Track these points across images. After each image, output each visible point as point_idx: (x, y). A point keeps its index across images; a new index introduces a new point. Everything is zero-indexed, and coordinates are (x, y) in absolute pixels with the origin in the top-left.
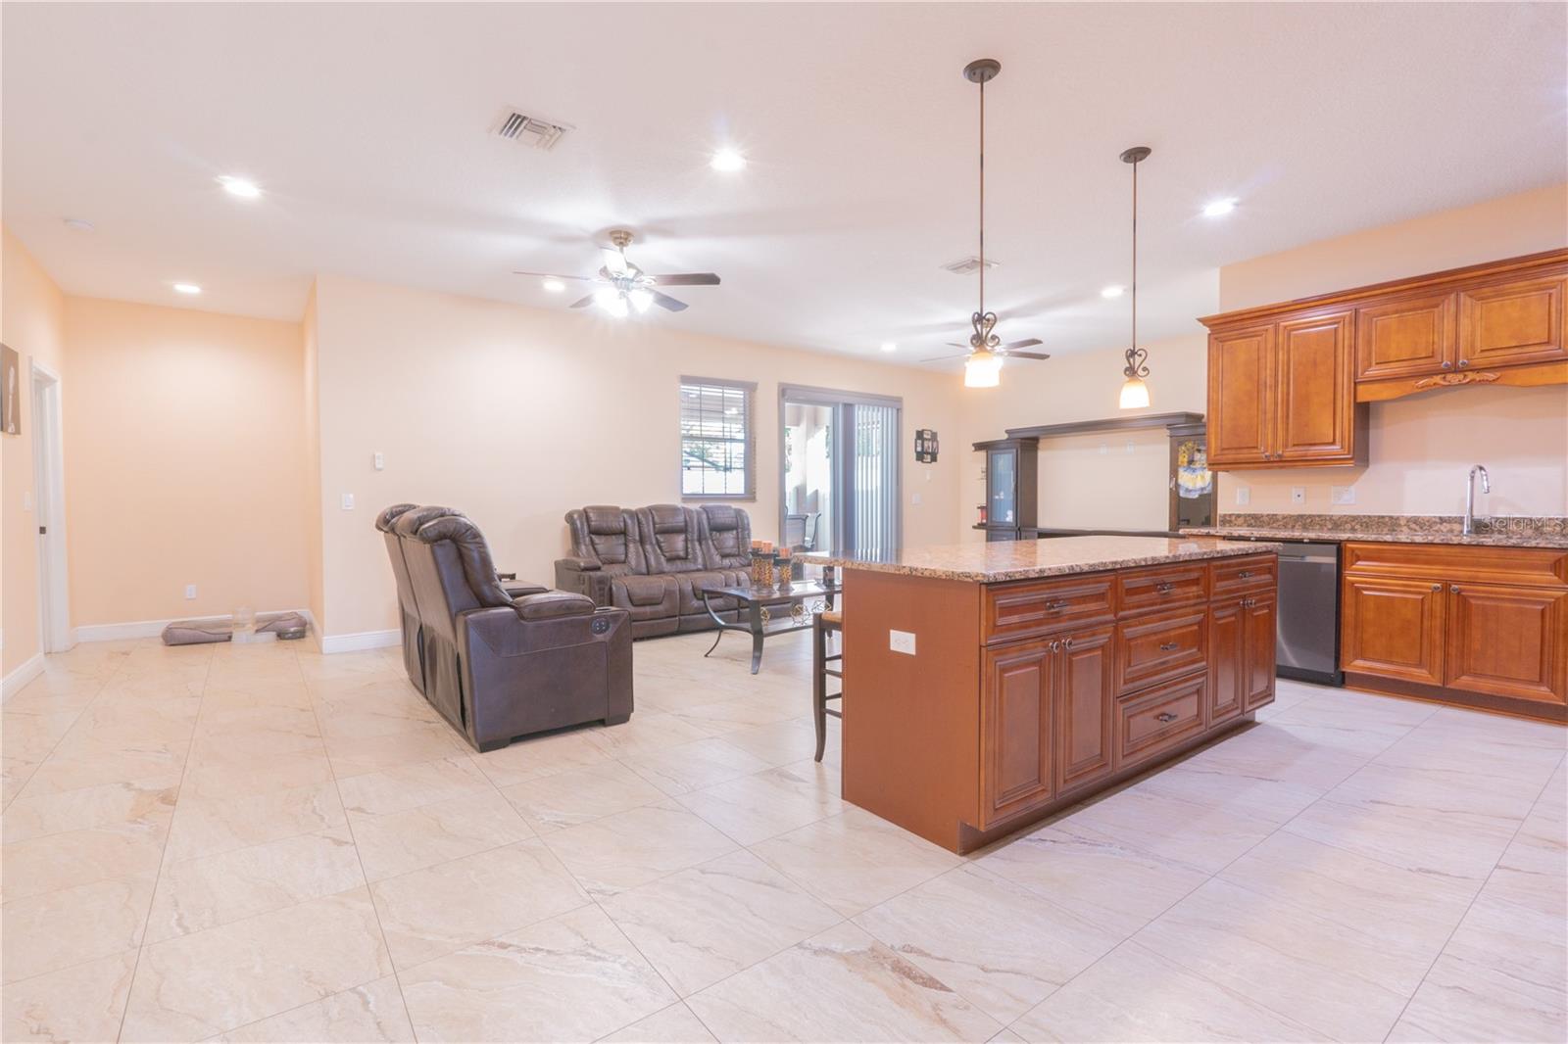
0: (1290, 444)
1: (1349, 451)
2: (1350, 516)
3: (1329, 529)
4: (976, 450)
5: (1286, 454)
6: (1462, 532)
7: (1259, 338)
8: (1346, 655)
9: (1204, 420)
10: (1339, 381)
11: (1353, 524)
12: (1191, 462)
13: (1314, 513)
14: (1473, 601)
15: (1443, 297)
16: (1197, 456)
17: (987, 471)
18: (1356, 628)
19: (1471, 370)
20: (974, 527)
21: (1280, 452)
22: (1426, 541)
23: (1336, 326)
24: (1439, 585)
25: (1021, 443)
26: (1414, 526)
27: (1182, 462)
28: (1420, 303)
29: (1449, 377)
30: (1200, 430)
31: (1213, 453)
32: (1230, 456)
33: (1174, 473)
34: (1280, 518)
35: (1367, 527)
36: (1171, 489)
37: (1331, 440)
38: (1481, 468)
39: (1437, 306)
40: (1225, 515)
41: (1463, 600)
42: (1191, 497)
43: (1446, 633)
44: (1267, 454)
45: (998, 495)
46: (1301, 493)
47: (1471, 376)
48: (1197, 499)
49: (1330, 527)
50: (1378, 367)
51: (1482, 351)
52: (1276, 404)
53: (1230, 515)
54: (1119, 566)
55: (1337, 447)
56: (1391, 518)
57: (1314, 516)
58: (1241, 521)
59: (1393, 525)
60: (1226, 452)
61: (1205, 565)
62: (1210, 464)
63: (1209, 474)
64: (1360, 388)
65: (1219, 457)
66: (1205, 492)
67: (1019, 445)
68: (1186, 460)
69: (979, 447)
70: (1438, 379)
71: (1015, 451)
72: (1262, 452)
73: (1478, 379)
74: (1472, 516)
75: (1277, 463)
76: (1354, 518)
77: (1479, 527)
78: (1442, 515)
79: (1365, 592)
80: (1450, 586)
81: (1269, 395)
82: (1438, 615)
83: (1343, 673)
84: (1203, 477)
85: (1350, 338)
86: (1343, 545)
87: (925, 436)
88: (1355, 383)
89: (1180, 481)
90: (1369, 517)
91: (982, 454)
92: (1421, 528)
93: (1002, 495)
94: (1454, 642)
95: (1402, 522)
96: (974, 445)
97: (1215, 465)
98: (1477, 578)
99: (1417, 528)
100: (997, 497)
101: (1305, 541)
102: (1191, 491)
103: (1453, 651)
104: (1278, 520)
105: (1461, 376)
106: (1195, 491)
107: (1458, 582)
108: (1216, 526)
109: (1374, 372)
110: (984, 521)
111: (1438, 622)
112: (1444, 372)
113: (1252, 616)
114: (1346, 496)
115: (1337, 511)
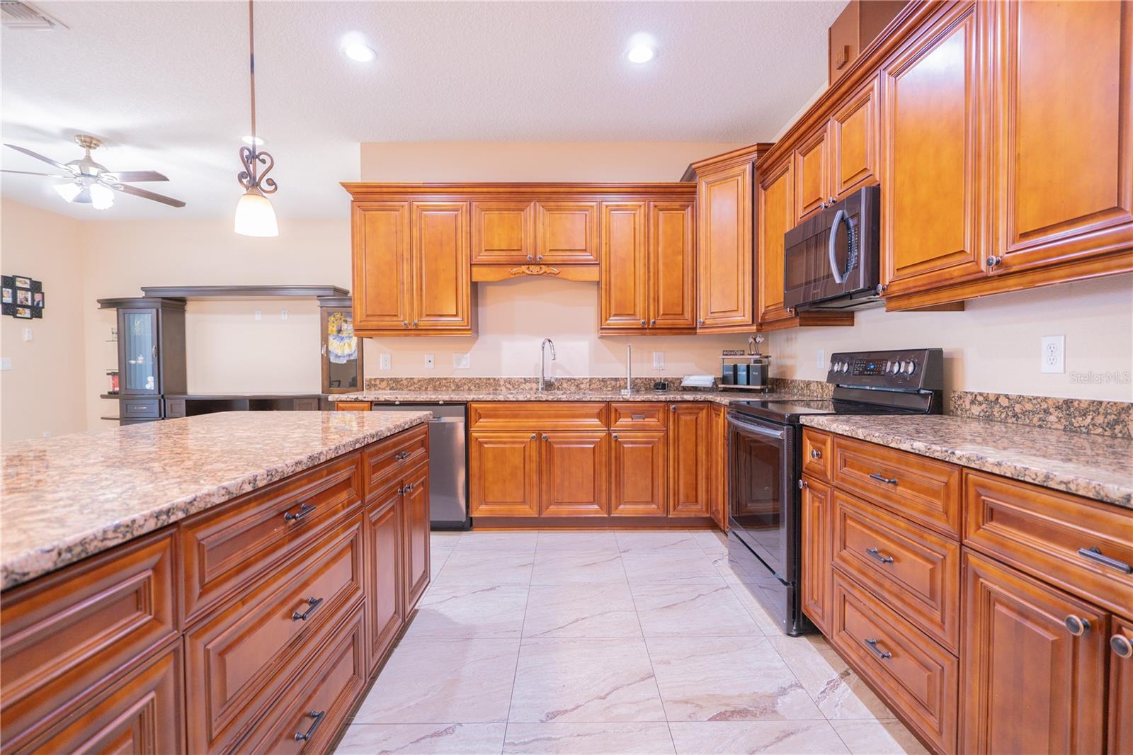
0: (424, 314)
1: (468, 323)
2: (467, 379)
3: (453, 390)
4: (102, 307)
5: (421, 323)
6: (538, 389)
7: (397, 213)
8: (474, 504)
9: (350, 295)
10: (460, 261)
11: (470, 385)
12: (339, 331)
13: (441, 377)
14: (555, 446)
15: (527, 204)
16: (345, 326)
17: (118, 333)
18: (480, 479)
19: (544, 264)
20: (103, 397)
21: (416, 321)
22: (525, 399)
23: (456, 213)
24: (534, 435)
25: (162, 303)
26: (508, 386)
27: (332, 331)
28: (512, 205)
29: (532, 267)
30: (347, 303)
31: (358, 318)
32: (374, 323)
33: (325, 340)
34: (416, 381)
35: (479, 388)
36: (322, 355)
37: (455, 313)
38: (550, 341)
39: (522, 210)
40: (370, 380)
41: (549, 444)
42: (340, 363)
43: (540, 473)
44: (406, 322)
45: (135, 359)
46: (432, 359)
47: (544, 268)
48: (345, 364)
49: (453, 388)
50: (486, 253)
51: (550, 250)
52: (412, 277)
53: (375, 379)
54: (181, 515)
55: (459, 319)
56: (494, 379)
57: (441, 379)
58: (384, 384)
59: (496, 385)
60: (371, 318)
61: (357, 455)
62: (356, 330)
63: (354, 340)
64: (474, 269)
65: (363, 323)
66: (352, 358)
67: (160, 305)
68: (335, 329)
69: (108, 303)
70: (524, 268)
71: (154, 311)
72: (403, 320)
73: (548, 272)
74: (544, 377)
75: (414, 331)
76: (470, 380)
77: (549, 386)
78: (525, 377)
79: (486, 446)
80: (541, 435)
81: (406, 267)
82: (534, 459)
83: (471, 518)
84: (349, 345)
85: (466, 226)
86: (469, 405)
87: (18, 284)
88: (471, 265)
89: (330, 348)
90: (480, 379)
91: (112, 313)
92: (513, 387)
93: (140, 360)
94: (545, 478)
95: (502, 383)
96: (99, 301)
97: (362, 332)
98: (557, 426)
99: (511, 387)
100: (133, 362)
101: (440, 402)
102: (339, 357)
103: (544, 487)
104: (414, 383)
105: (538, 268)
106: (344, 357)
107: (545, 431)
108: (363, 390)
109: (484, 258)
110: (117, 389)
111: (534, 466)
112: (528, 264)
113: (410, 500)
114: (464, 362)
115: (458, 375)
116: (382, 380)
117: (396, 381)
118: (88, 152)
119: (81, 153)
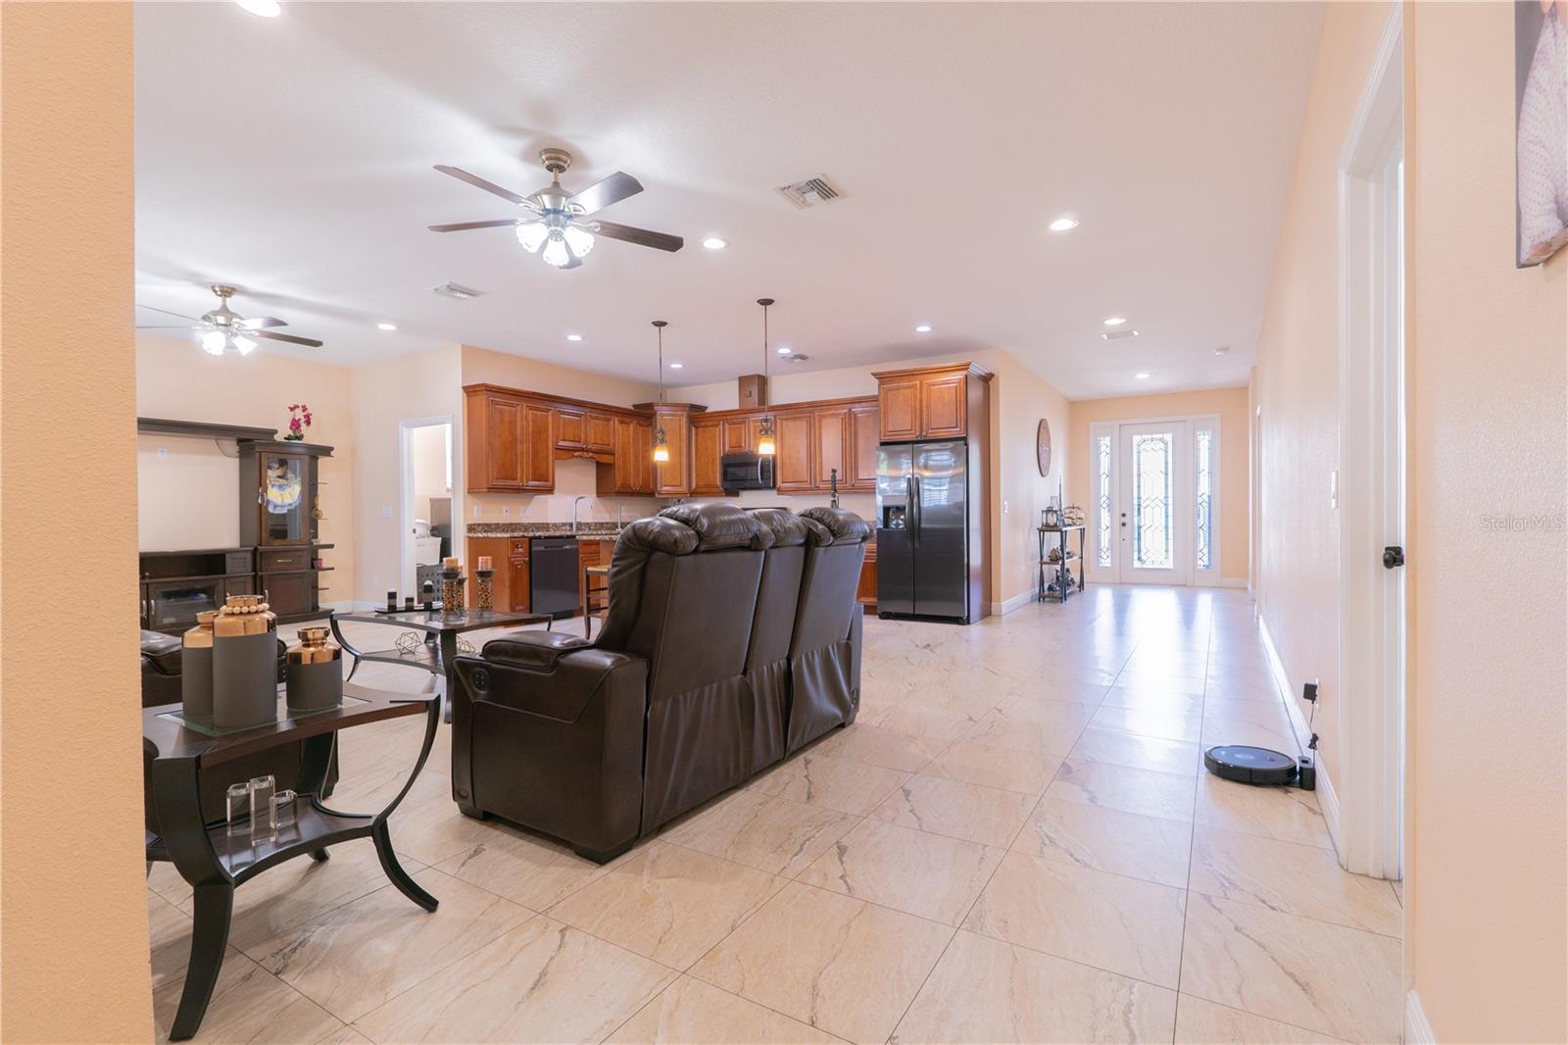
0: (530, 479)
1: (553, 486)
5: (529, 485)
7: (514, 408)
10: (549, 446)
21: (526, 484)
23: (547, 414)
29: (584, 453)
32: (501, 484)
38: (583, 498)
39: (580, 416)
42: (278, 512)
44: (520, 484)
46: (508, 509)
47: (590, 454)
48: (285, 515)
49: (523, 530)
50: (562, 442)
51: (593, 443)
55: (549, 484)
56: (547, 523)
60: (499, 480)
66: (291, 507)
70: (581, 453)
72: (518, 483)
73: (592, 456)
75: (523, 490)
81: (520, 446)
84: (291, 494)
85: (553, 422)
88: (554, 448)
89: (269, 496)
97: (493, 490)
102: (278, 506)
105: (587, 454)
106: (283, 506)
112: (583, 450)
114: (528, 512)
115: (525, 521)
116: (479, 525)
117: (488, 525)
118: (224, 301)
119: (216, 302)
